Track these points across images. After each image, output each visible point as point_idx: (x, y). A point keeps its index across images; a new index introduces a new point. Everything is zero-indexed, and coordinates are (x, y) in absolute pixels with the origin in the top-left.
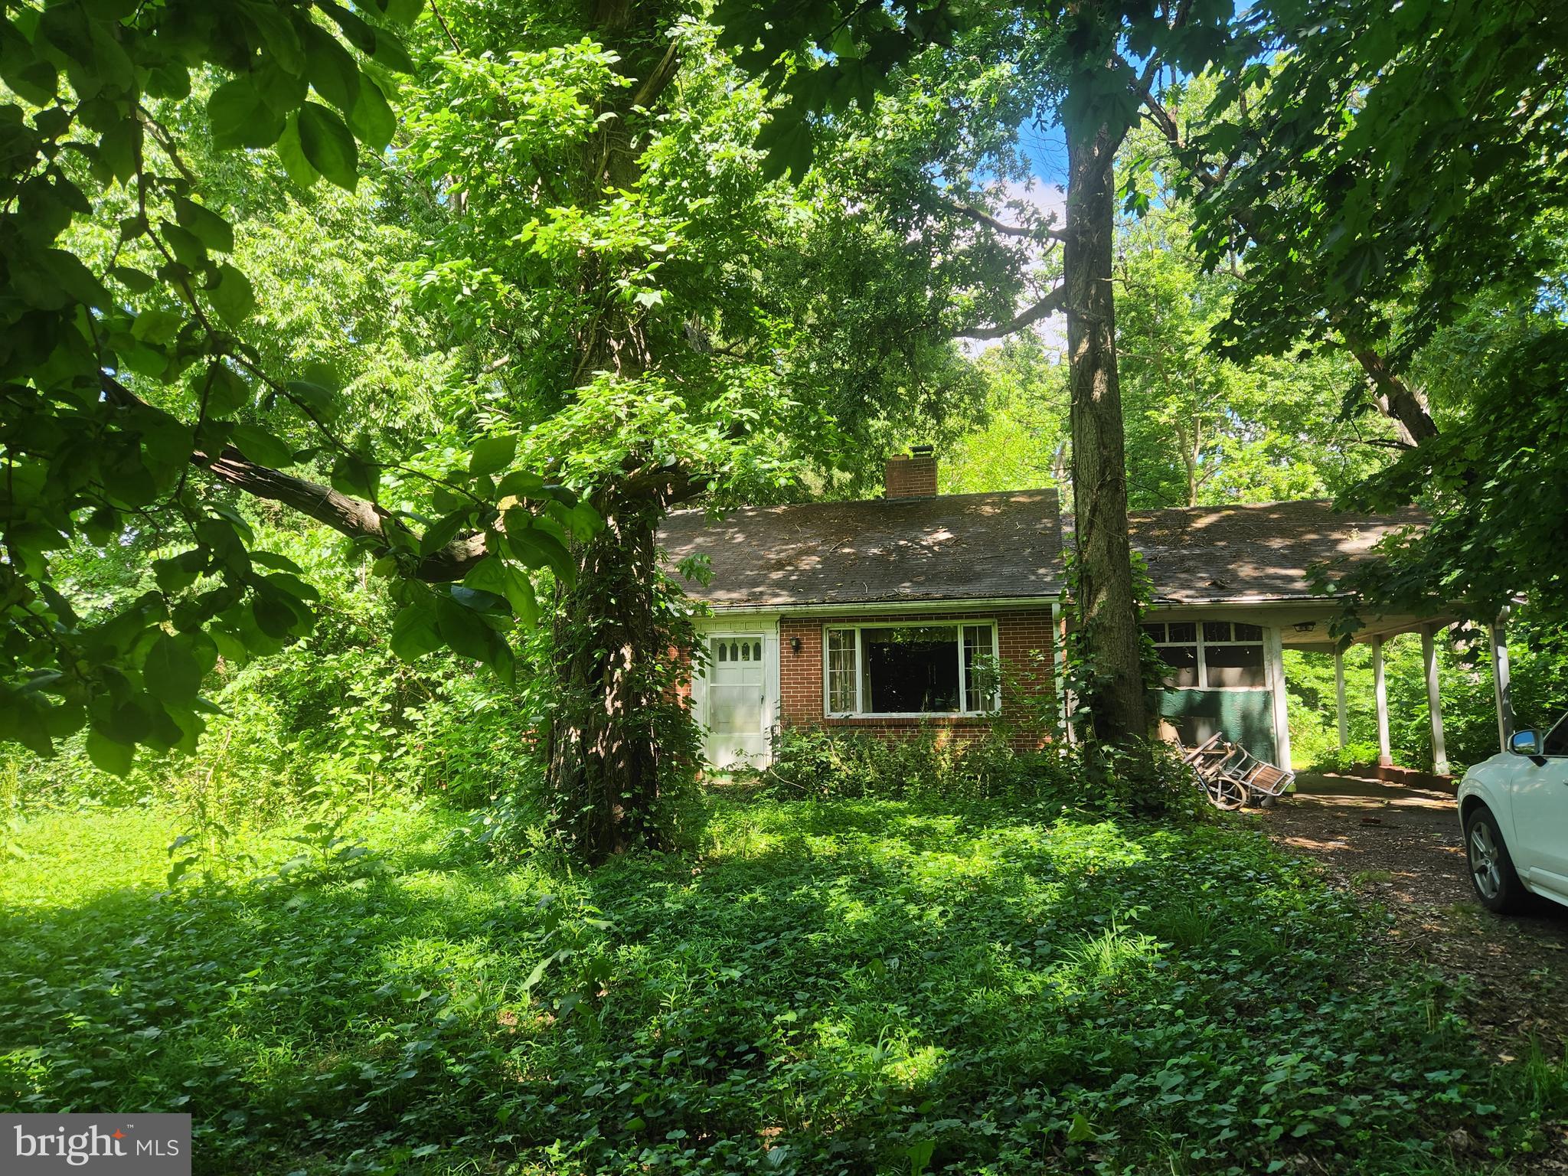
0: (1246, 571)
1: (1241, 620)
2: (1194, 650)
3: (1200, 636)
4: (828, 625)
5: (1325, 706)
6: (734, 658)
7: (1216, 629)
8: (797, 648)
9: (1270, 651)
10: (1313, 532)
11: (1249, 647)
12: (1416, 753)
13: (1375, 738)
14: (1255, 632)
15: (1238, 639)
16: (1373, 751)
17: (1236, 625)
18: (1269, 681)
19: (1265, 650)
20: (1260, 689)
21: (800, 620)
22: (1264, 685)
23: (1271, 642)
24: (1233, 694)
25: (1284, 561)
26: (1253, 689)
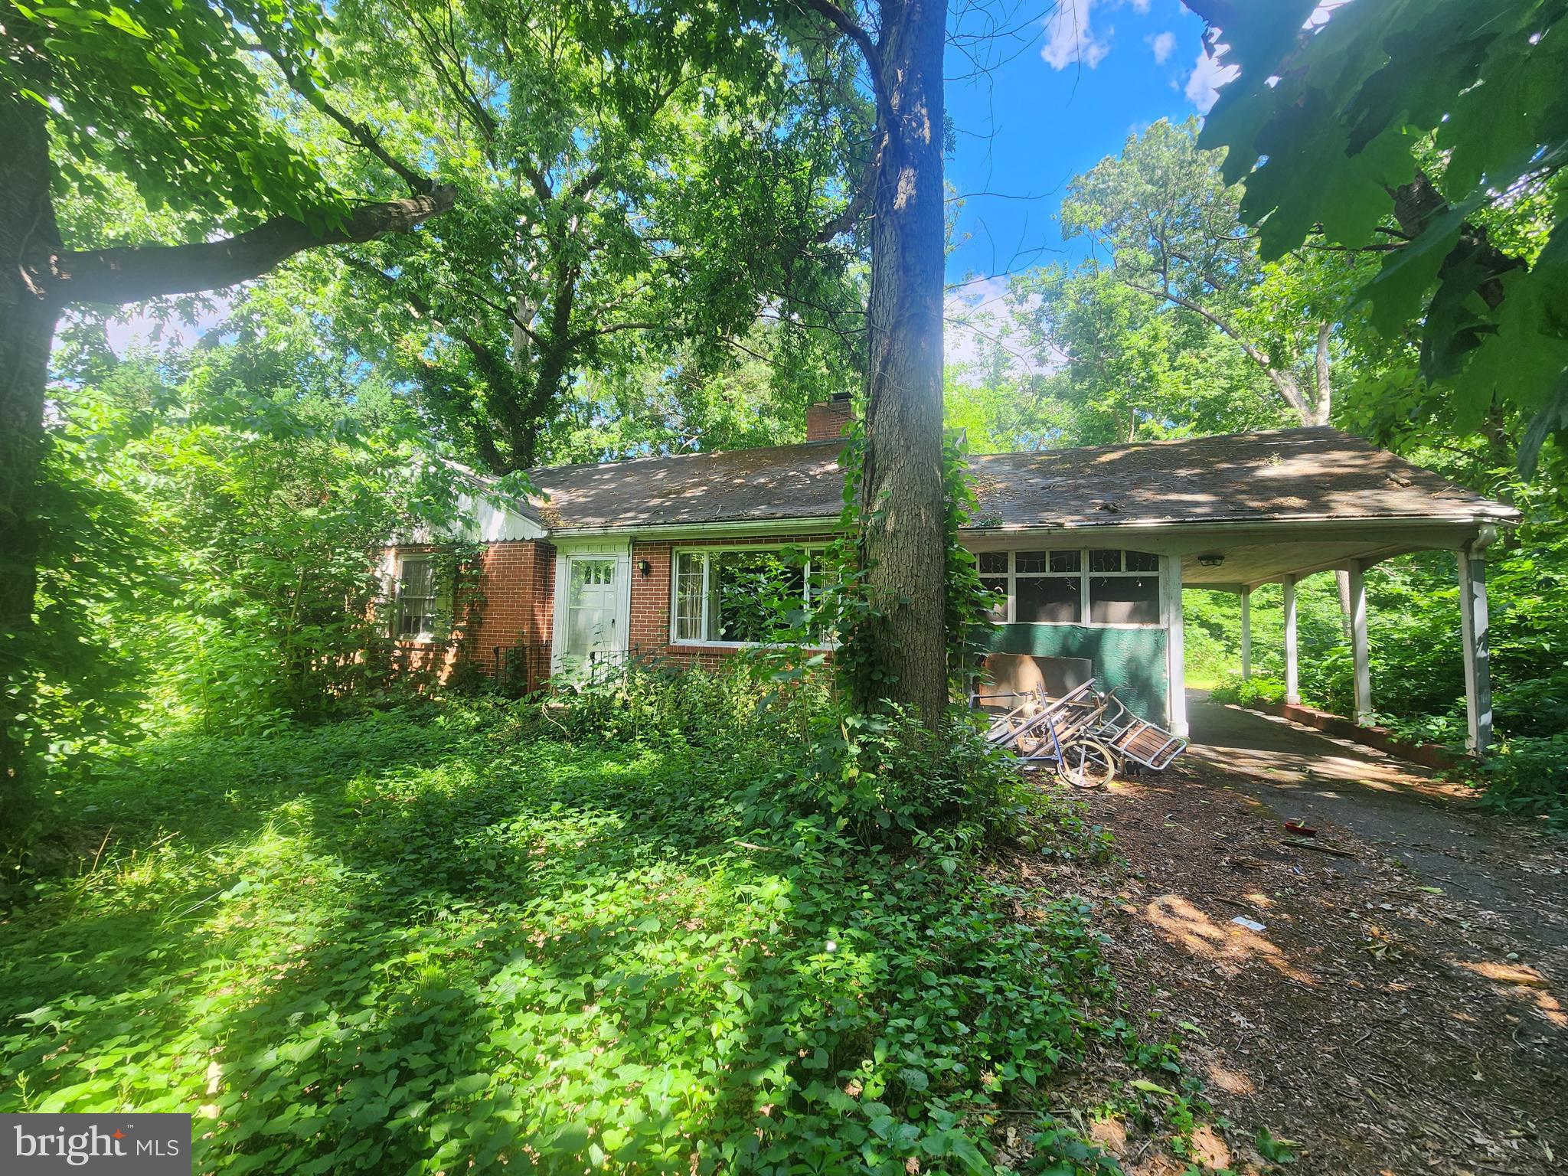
0: (1146, 495)
1: (1134, 547)
2: (1077, 581)
3: (1085, 564)
4: (678, 548)
5: (1228, 638)
6: (598, 581)
7: (1103, 559)
8: (647, 570)
9: (1167, 583)
10: (1226, 462)
11: (1142, 579)
12: (1326, 693)
13: (1284, 677)
14: (1149, 561)
15: (1130, 568)
16: (1280, 688)
17: (1128, 552)
18: (1163, 618)
19: (1161, 582)
20: (1151, 627)
21: (651, 543)
22: (1157, 622)
23: (1169, 573)
24: (1120, 632)
25: (1189, 486)
26: (1145, 627)
